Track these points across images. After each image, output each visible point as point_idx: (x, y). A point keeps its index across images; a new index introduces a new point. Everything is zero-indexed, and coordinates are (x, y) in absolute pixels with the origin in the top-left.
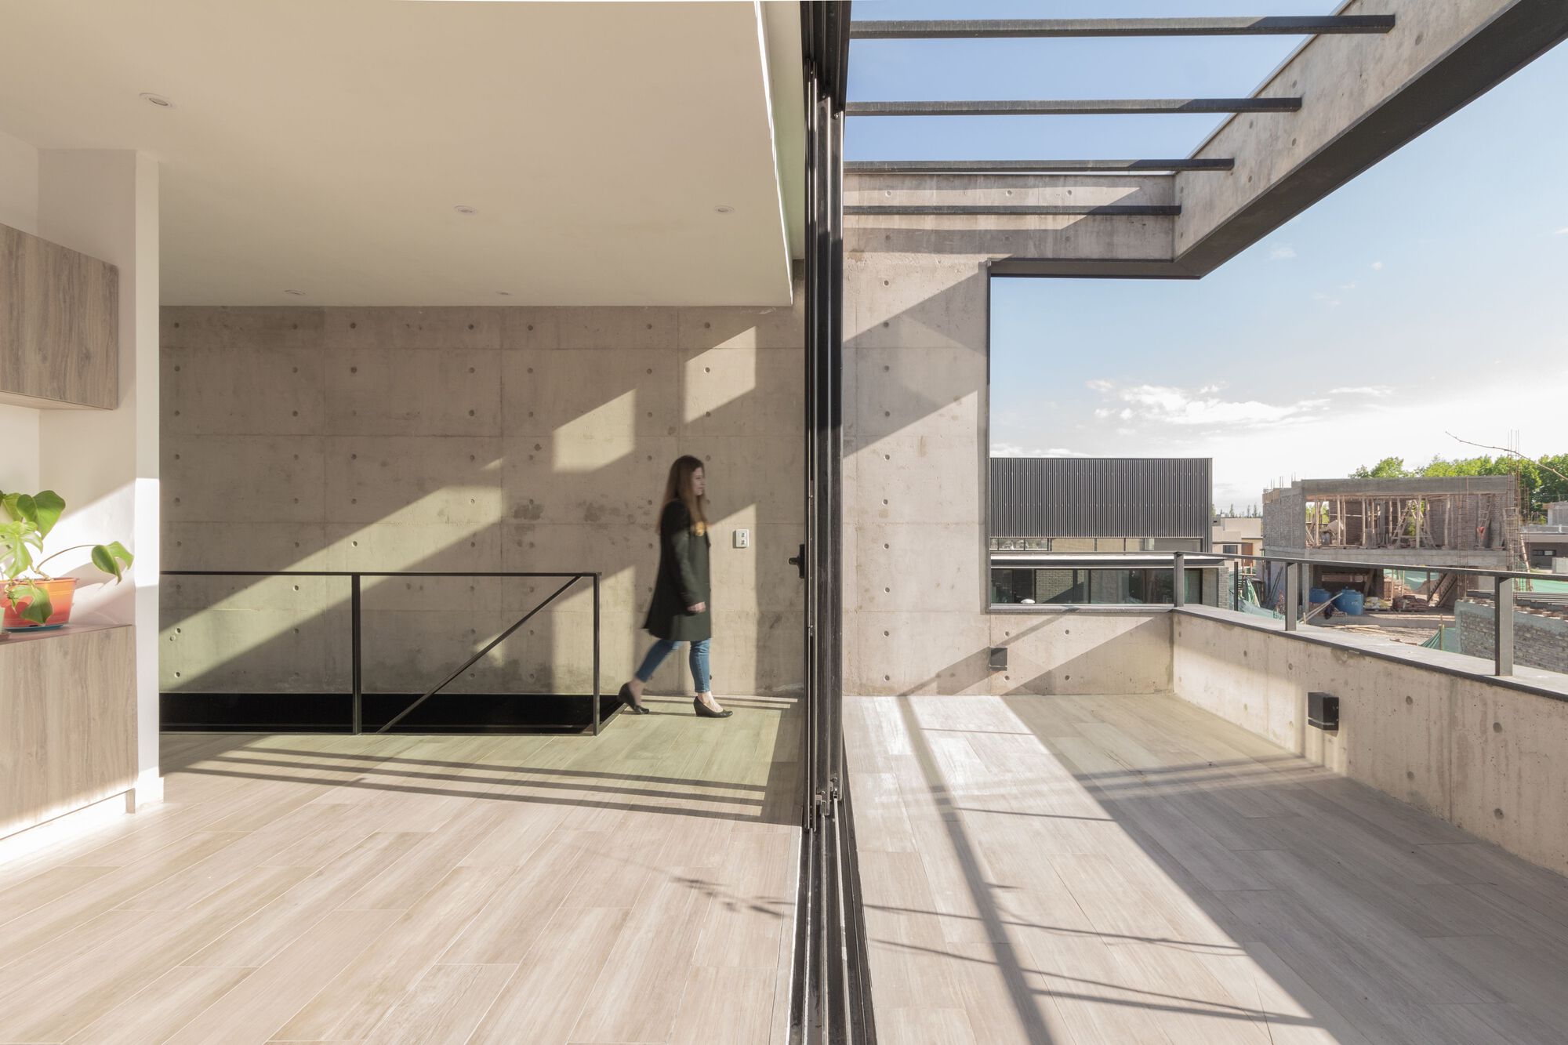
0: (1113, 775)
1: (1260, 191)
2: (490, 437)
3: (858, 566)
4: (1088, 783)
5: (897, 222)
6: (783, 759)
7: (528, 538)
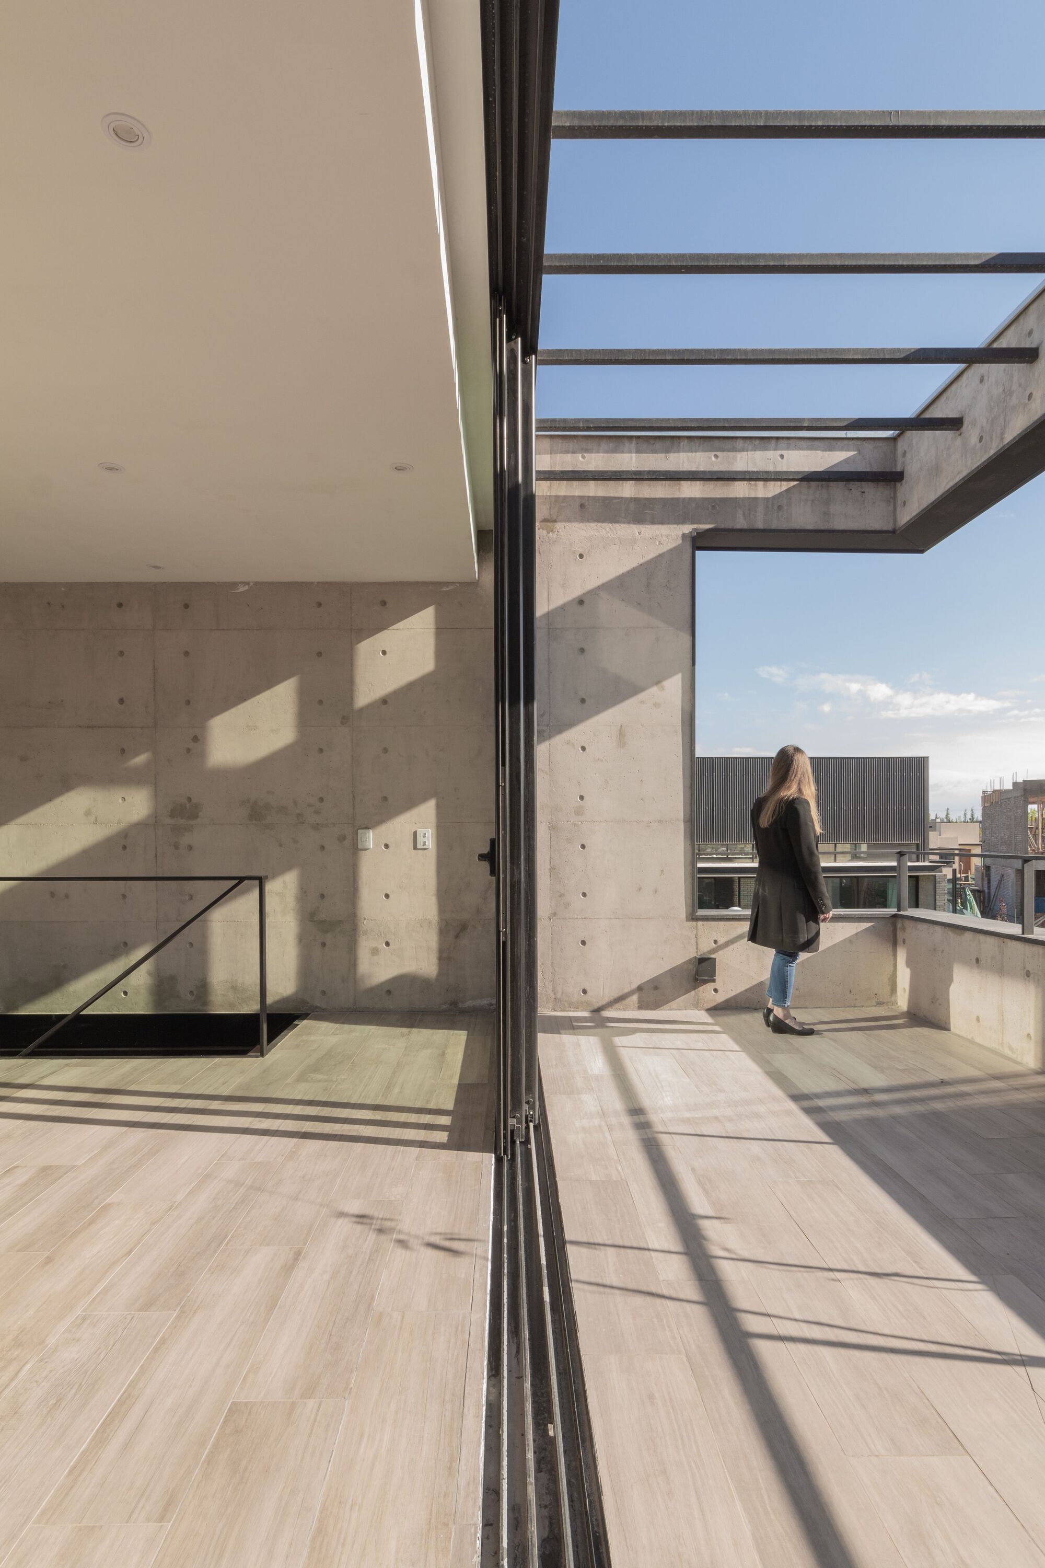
0: (838, 1094)
1: (992, 452)
2: (142, 728)
3: (552, 869)
4: (807, 1104)
5: (593, 489)
6: (471, 1080)
7: (186, 840)
